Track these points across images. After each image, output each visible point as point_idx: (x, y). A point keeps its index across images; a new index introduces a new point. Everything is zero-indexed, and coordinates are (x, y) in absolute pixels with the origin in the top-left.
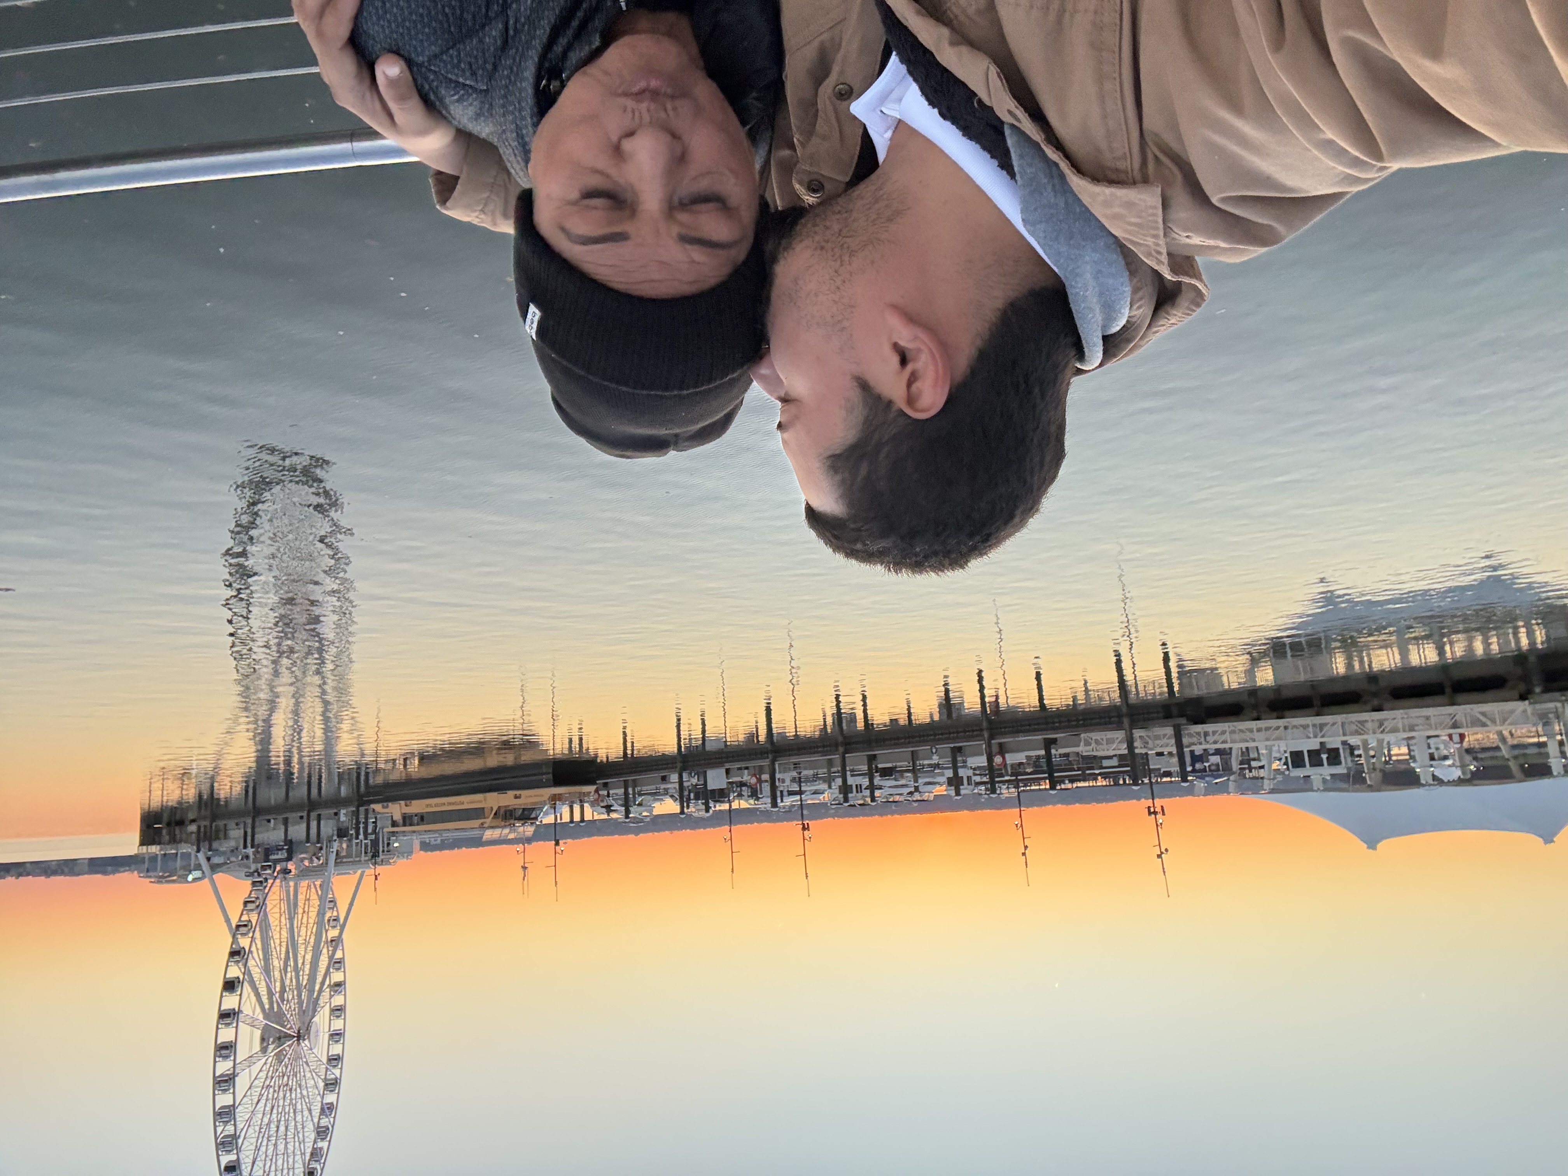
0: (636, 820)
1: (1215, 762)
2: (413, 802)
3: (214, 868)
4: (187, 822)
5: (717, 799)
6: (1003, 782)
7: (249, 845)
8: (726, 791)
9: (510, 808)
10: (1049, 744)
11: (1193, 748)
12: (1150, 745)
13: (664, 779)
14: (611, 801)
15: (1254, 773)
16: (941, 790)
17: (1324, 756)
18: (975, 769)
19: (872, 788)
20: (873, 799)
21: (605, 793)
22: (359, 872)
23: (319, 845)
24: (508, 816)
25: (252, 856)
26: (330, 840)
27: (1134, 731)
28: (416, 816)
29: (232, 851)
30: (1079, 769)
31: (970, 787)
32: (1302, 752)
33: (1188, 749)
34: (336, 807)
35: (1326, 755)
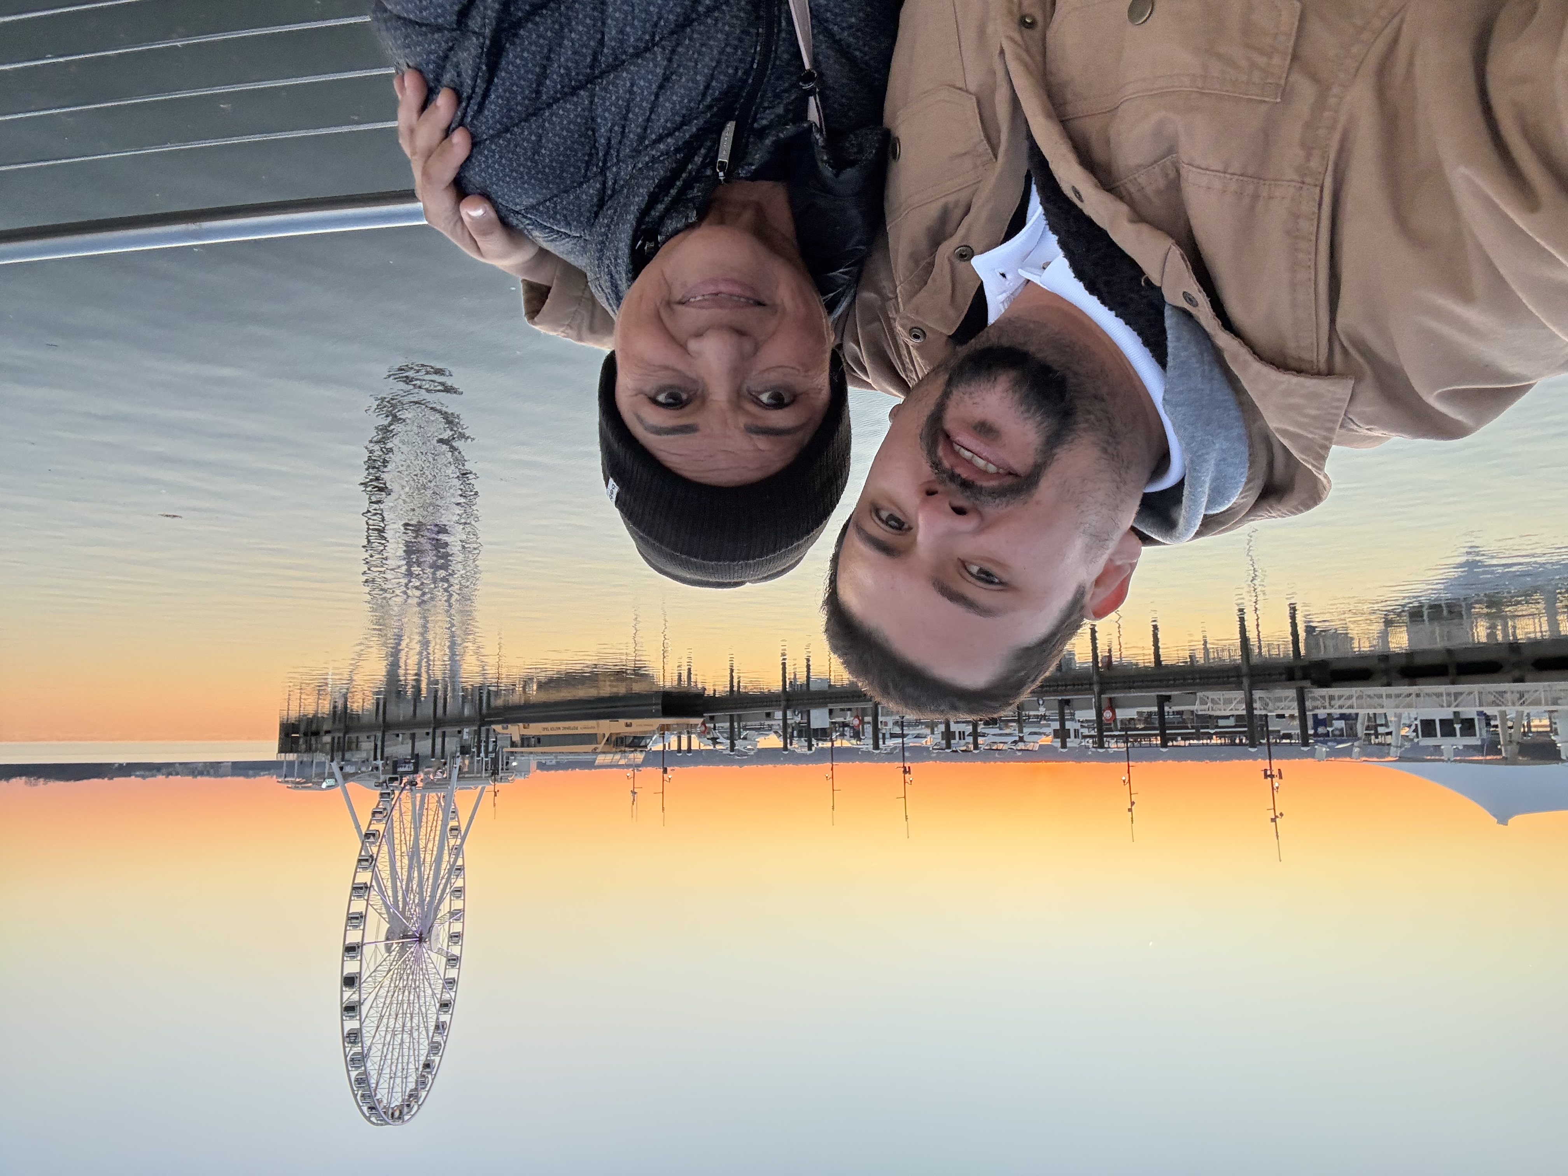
0: (741, 753)
1: (1339, 727)
2: (531, 725)
3: (346, 777)
4: (322, 733)
5: (819, 737)
6: (1113, 737)
7: (379, 757)
8: (828, 731)
9: (621, 735)
10: (1163, 701)
11: (1317, 711)
12: (1271, 706)
13: (768, 715)
14: (716, 734)
15: (1381, 739)
16: (1047, 740)
17: (1457, 727)
18: (1082, 722)
19: (975, 734)
20: (976, 746)
21: (712, 726)
22: (480, 787)
23: (443, 761)
24: (619, 743)
25: (381, 768)
26: (454, 757)
27: (1254, 692)
28: (533, 738)
29: (363, 762)
30: (1193, 728)
31: (1078, 741)
32: (1434, 721)
33: (1311, 713)
34: (460, 726)
35: (1460, 725)
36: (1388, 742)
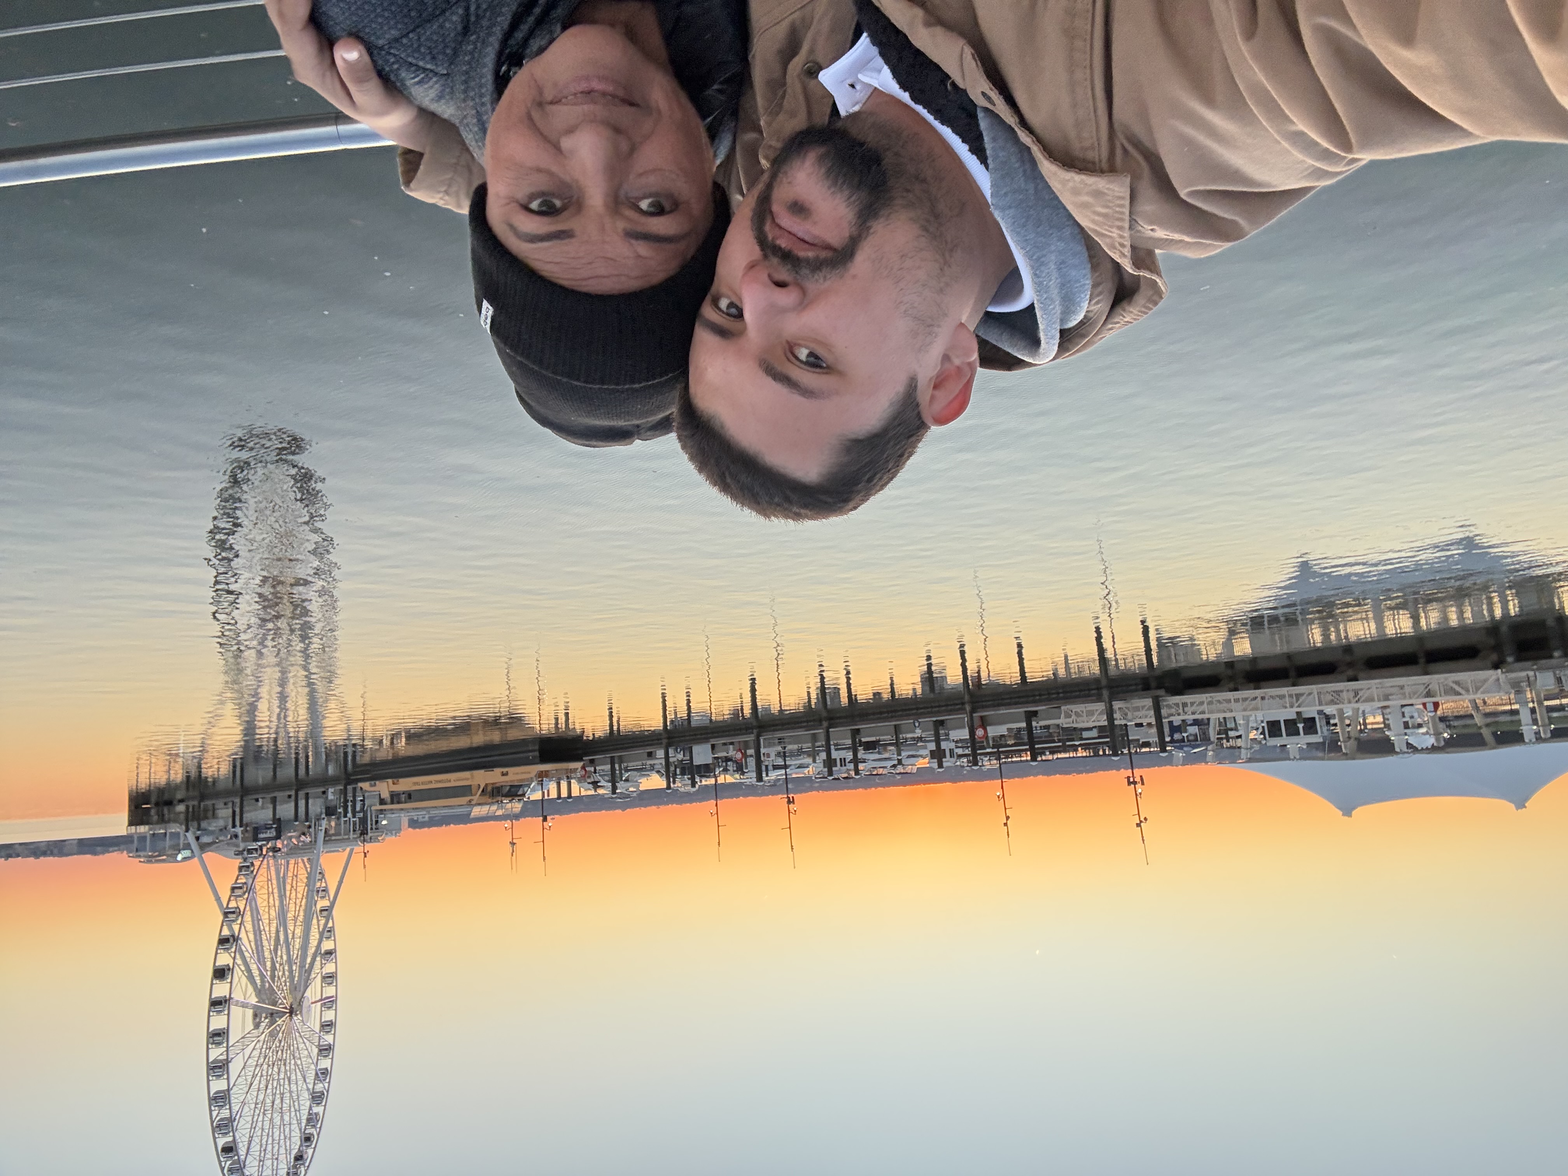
0: (623, 796)
1: (1193, 733)
2: (400, 780)
3: (203, 847)
4: (175, 802)
5: (703, 774)
6: (986, 754)
7: (238, 823)
8: (712, 766)
9: (497, 785)
10: (1031, 716)
11: (1171, 719)
12: (1130, 716)
13: (650, 755)
14: (597, 777)
15: (1232, 743)
16: (924, 762)
18: (957, 742)
19: (856, 761)
20: (857, 772)
21: (592, 769)
22: (348, 849)
23: (307, 824)
24: (495, 793)
25: (240, 835)
26: (318, 819)
27: (1113, 703)
28: (403, 793)
29: (221, 830)
30: (1059, 741)
31: (953, 760)
32: (1279, 721)
33: (1167, 720)
34: (324, 786)
35: (1302, 725)
36: (1239, 745)
